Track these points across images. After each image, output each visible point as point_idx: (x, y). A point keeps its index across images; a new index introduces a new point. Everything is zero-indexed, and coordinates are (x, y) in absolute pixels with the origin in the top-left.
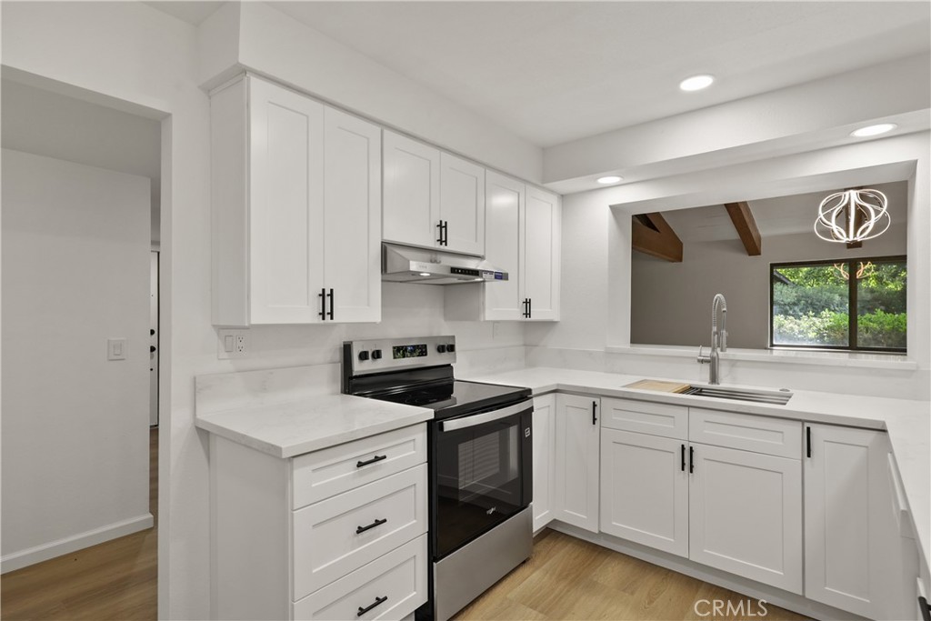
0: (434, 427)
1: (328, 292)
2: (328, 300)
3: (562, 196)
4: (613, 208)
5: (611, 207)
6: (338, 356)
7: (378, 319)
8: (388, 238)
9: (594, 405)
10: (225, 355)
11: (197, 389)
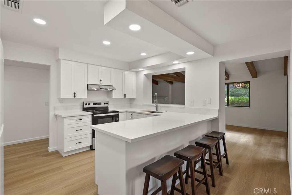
0: (93, 115)
1: (75, 93)
2: (75, 94)
3: (136, 72)
4: (145, 75)
5: (144, 74)
6: (82, 104)
7: (87, 98)
8: (88, 83)
9: (131, 114)
10: (60, 103)
11: (55, 109)
